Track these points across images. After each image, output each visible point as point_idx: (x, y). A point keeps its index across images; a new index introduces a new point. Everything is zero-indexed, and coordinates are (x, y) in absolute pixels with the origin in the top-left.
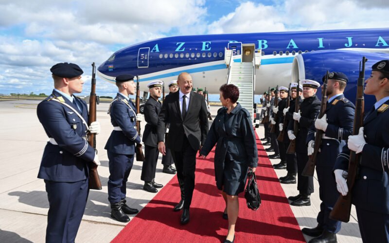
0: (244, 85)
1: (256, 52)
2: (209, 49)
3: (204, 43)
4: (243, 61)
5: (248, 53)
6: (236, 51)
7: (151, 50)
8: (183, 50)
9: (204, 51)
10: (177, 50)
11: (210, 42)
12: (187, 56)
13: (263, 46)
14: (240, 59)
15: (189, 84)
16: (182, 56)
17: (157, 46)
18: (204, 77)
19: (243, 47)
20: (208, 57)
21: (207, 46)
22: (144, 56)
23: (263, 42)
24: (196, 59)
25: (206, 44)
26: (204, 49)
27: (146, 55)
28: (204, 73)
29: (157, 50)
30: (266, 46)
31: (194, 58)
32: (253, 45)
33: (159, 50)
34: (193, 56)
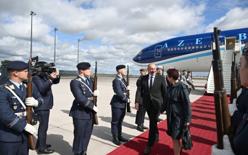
0: (226, 66)
1: (237, 42)
2: (201, 43)
3: (197, 40)
4: (226, 49)
5: (230, 43)
6: (221, 43)
7: (162, 47)
8: (183, 45)
9: (197, 45)
10: (179, 45)
11: (201, 39)
12: (186, 48)
13: (243, 38)
14: (224, 48)
15: (153, 70)
16: (182, 49)
17: (166, 44)
18: (197, 61)
19: (226, 40)
20: (200, 48)
21: (200, 41)
22: (159, 50)
23: (242, 35)
24: (191, 50)
25: (199, 40)
26: (197, 43)
27: (160, 50)
28: (197, 59)
29: (167, 46)
30: (245, 38)
31: (191, 49)
32: (235, 37)
33: (168, 46)
34: (189, 48)
